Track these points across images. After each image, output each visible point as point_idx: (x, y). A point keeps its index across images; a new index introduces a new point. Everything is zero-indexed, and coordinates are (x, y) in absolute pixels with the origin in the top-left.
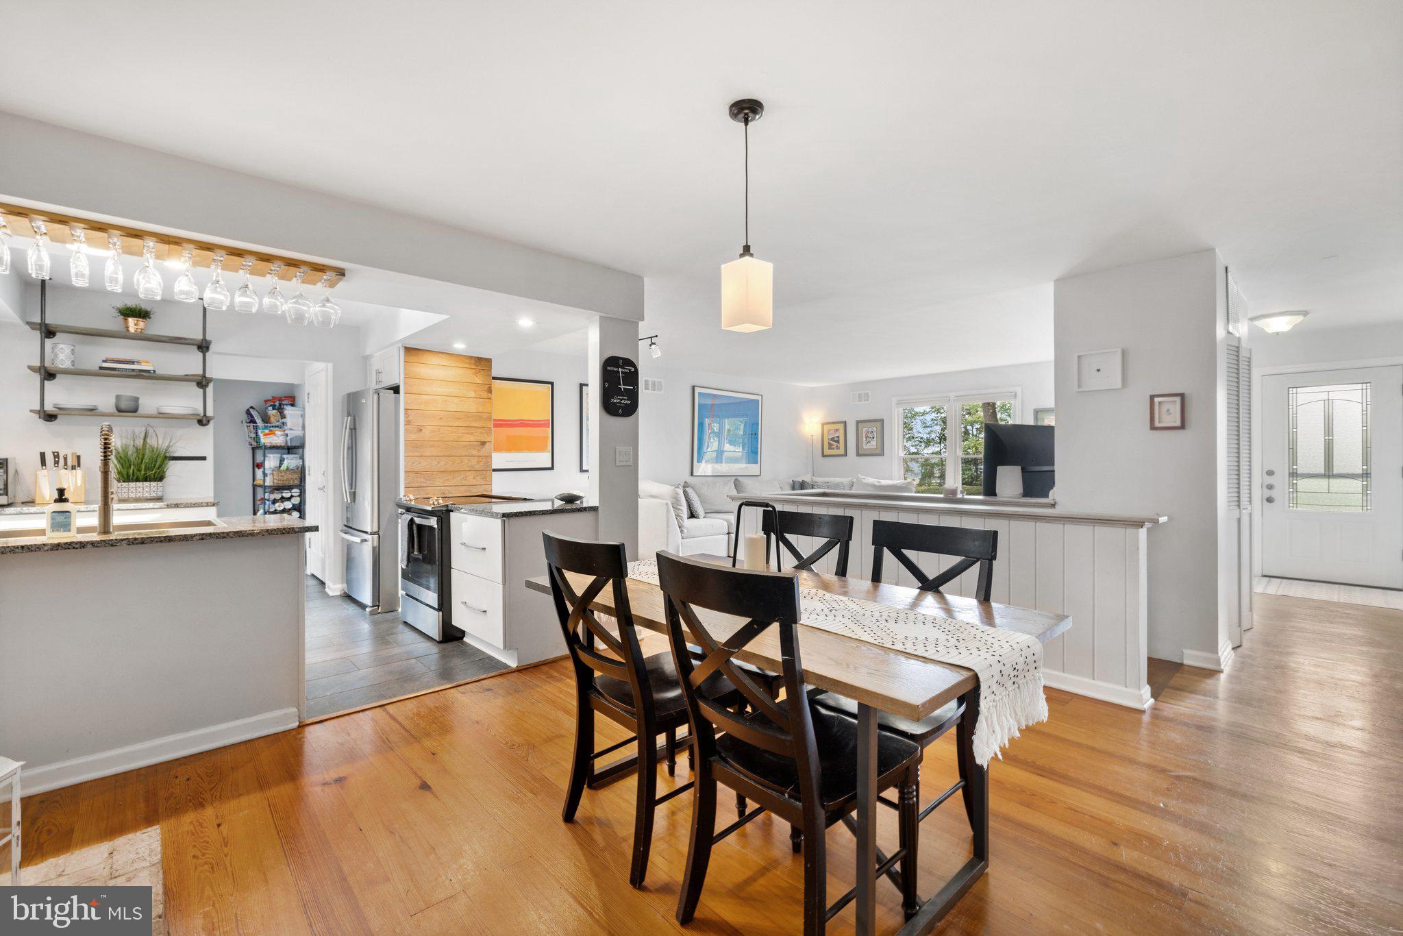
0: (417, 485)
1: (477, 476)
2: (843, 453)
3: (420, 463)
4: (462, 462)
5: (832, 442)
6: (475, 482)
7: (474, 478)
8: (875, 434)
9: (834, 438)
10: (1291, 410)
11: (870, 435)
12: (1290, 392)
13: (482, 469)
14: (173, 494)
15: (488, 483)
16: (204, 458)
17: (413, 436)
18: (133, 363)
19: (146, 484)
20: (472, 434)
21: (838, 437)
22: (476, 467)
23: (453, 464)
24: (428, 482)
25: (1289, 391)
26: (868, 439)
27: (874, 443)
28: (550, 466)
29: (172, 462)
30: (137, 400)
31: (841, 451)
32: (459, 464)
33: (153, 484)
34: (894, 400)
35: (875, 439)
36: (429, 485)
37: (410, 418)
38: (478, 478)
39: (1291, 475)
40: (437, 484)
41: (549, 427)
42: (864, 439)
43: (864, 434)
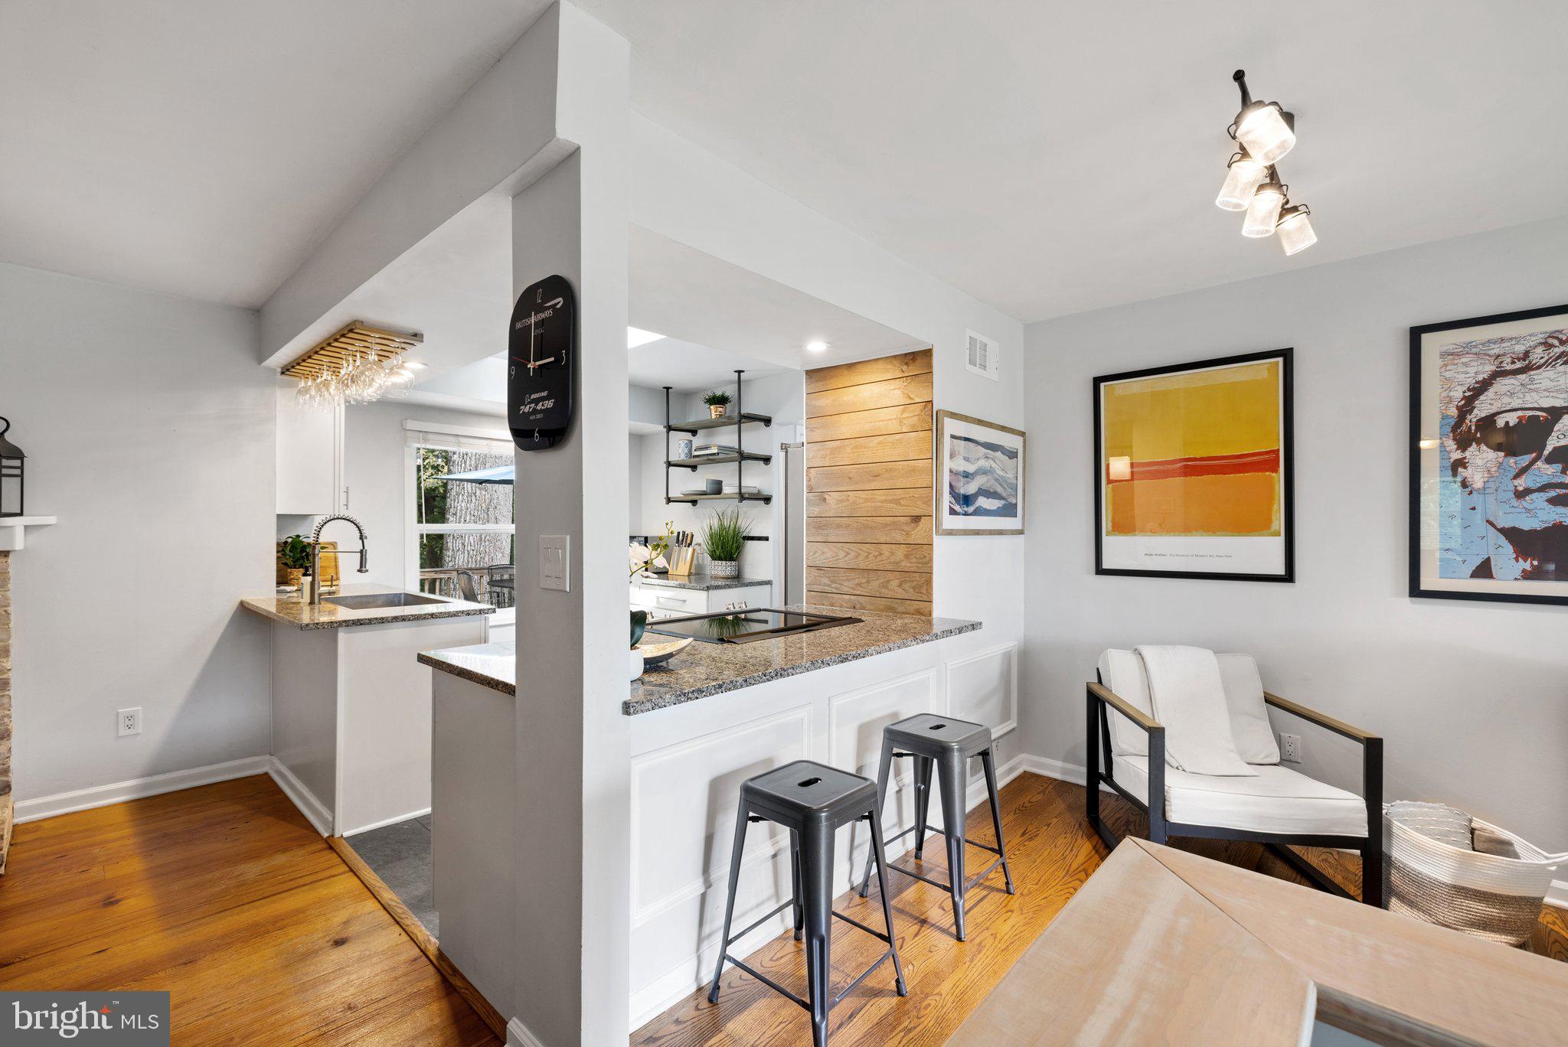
0: (819, 588)
1: (906, 581)
3: (823, 553)
4: (881, 554)
6: (900, 593)
7: (900, 586)
13: (912, 570)
14: (751, 573)
15: (925, 598)
16: (767, 539)
17: (816, 511)
18: (707, 448)
19: (720, 562)
20: (897, 502)
22: (903, 564)
23: (867, 557)
24: (834, 585)
28: (1281, 571)
29: (750, 542)
30: (720, 483)
32: (876, 557)
33: (724, 563)
36: (835, 591)
37: (813, 483)
38: (906, 586)
40: (845, 590)
41: (1275, 470)
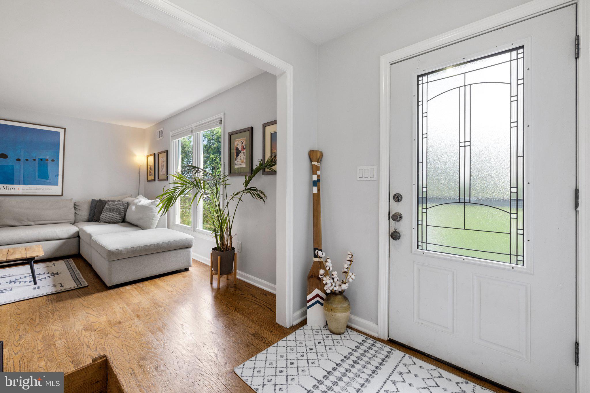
2: (154, 178)
5: (150, 170)
8: (164, 162)
9: (151, 167)
10: (420, 107)
12: (420, 82)
25: (418, 81)
26: (162, 167)
27: (164, 170)
39: (420, 200)
43: (161, 163)
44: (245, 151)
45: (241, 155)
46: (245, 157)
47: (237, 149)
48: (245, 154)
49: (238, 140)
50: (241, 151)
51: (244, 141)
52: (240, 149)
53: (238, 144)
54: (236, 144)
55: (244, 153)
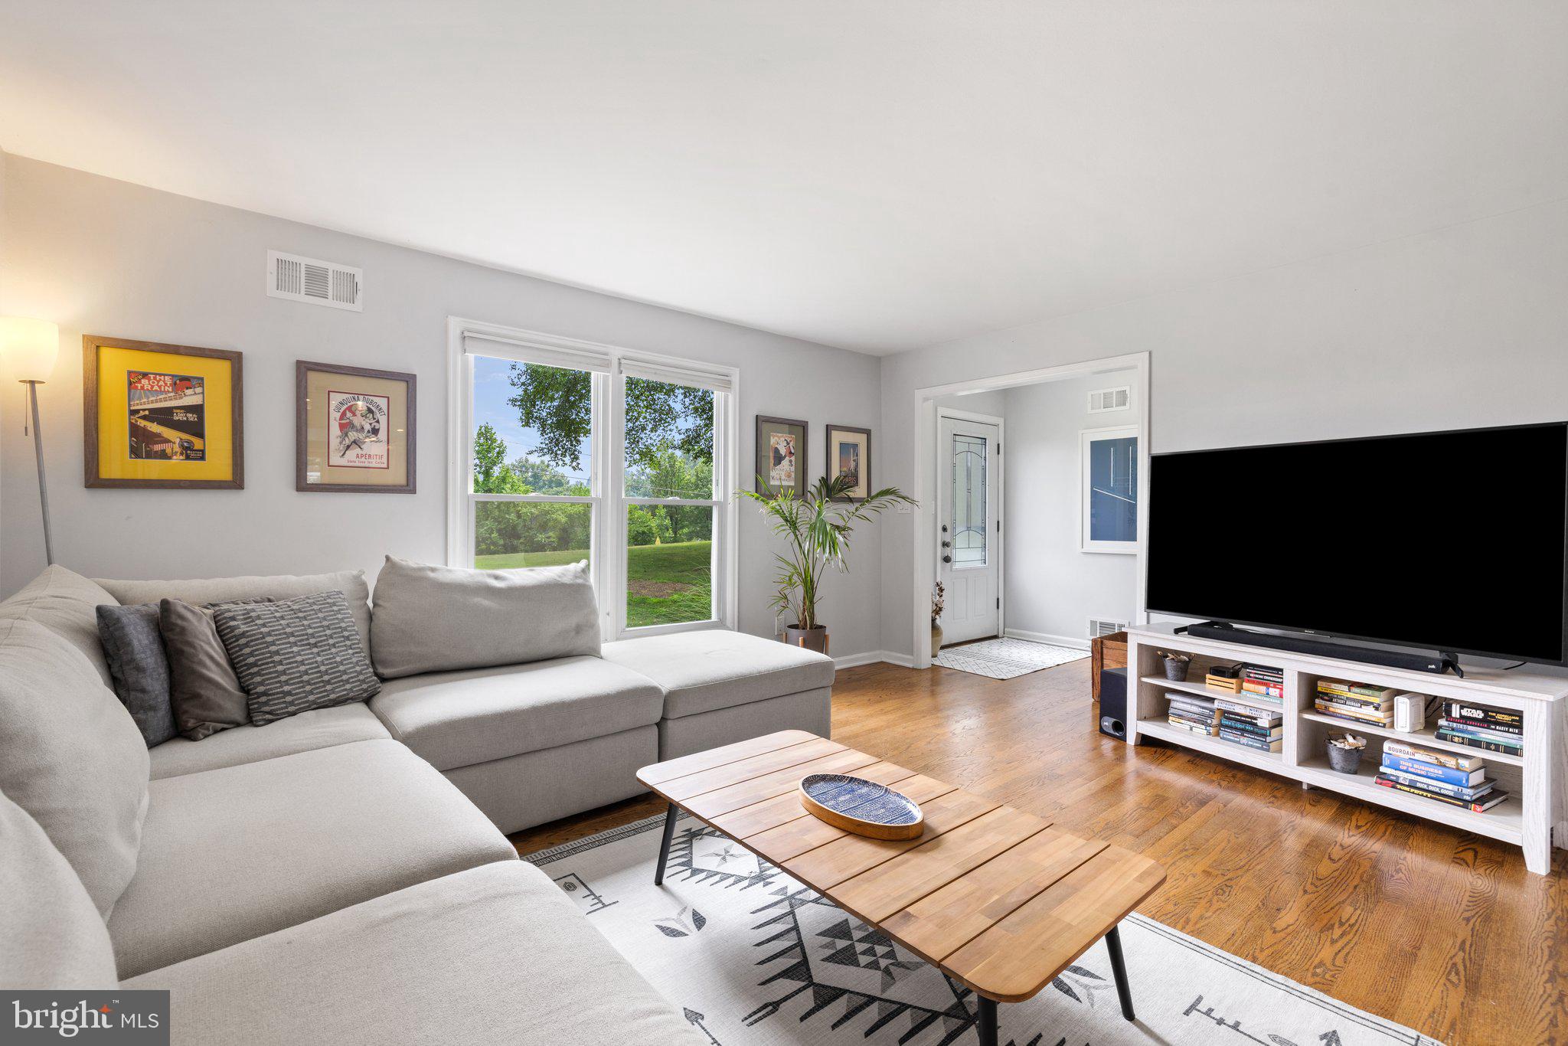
2: (225, 473)
5: (154, 428)
8: (383, 419)
9: (169, 411)
11: (357, 421)
21: (198, 410)
26: (353, 435)
27: (375, 448)
31: (217, 465)
34: (455, 325)
35: (383, 434)
42: (335, 430)
43: (335, 415)
44: (793, 458)
45: (785, 463)
46: (793, 468)
47: (776, 450)
48: (793, 463)
49: (780, 435)
50: (785, 456)
51: (791, 441)
52: (783, 451)
53: (780, 441)
54: (773, 441)
55: (791, 461)
